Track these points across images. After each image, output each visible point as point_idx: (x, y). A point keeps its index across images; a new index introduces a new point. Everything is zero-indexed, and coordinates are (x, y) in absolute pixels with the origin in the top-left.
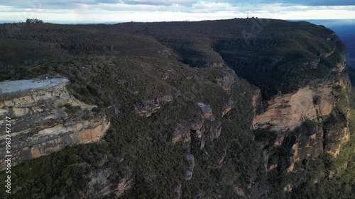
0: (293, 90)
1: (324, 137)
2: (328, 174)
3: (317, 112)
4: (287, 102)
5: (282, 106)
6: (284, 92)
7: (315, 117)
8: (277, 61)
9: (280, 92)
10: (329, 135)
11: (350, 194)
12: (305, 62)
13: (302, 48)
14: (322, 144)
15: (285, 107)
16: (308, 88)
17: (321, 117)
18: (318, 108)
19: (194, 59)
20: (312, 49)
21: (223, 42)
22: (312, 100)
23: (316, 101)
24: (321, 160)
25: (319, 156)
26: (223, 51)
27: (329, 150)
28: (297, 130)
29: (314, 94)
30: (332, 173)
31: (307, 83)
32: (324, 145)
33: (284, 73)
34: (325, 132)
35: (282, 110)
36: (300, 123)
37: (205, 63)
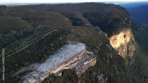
0: (118, 33)
1: (128, 50)
2: (130, 63)
3: (125, 41)
4: (116, 38)
5: (114, 39)
6: (115, 34)
7: (124, 43)
8: (110, 22)
9: (114, 34)
10: (129, 49)
11: (138, 70)
12: (121, 22)
13: (118, 16)
14: (127, 52)
15: (115, 40)
16: (122, 32)
17: (126, 43)
18: (125, 39)
19: (79, 22)
20: (121, 16)
21: (86, 14)
22: (123, 37)
23: (125, 36)
24: (127, 59)
25: (126, 57)
26: (88, 18)
27: (129, 54)
28: (119, 48)
29: (125, 34)
30: (131, 63)
31: (122, 30)
32: (128, 53)
33: (114, 27)
34: (128, 48)
35: (114, 41)
36: (120, 45)
37: (84, 24)
